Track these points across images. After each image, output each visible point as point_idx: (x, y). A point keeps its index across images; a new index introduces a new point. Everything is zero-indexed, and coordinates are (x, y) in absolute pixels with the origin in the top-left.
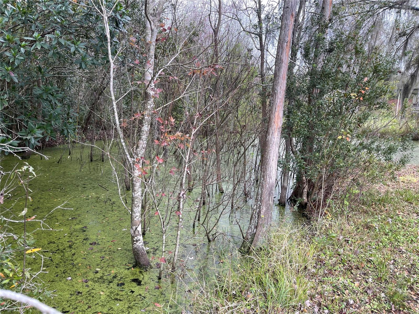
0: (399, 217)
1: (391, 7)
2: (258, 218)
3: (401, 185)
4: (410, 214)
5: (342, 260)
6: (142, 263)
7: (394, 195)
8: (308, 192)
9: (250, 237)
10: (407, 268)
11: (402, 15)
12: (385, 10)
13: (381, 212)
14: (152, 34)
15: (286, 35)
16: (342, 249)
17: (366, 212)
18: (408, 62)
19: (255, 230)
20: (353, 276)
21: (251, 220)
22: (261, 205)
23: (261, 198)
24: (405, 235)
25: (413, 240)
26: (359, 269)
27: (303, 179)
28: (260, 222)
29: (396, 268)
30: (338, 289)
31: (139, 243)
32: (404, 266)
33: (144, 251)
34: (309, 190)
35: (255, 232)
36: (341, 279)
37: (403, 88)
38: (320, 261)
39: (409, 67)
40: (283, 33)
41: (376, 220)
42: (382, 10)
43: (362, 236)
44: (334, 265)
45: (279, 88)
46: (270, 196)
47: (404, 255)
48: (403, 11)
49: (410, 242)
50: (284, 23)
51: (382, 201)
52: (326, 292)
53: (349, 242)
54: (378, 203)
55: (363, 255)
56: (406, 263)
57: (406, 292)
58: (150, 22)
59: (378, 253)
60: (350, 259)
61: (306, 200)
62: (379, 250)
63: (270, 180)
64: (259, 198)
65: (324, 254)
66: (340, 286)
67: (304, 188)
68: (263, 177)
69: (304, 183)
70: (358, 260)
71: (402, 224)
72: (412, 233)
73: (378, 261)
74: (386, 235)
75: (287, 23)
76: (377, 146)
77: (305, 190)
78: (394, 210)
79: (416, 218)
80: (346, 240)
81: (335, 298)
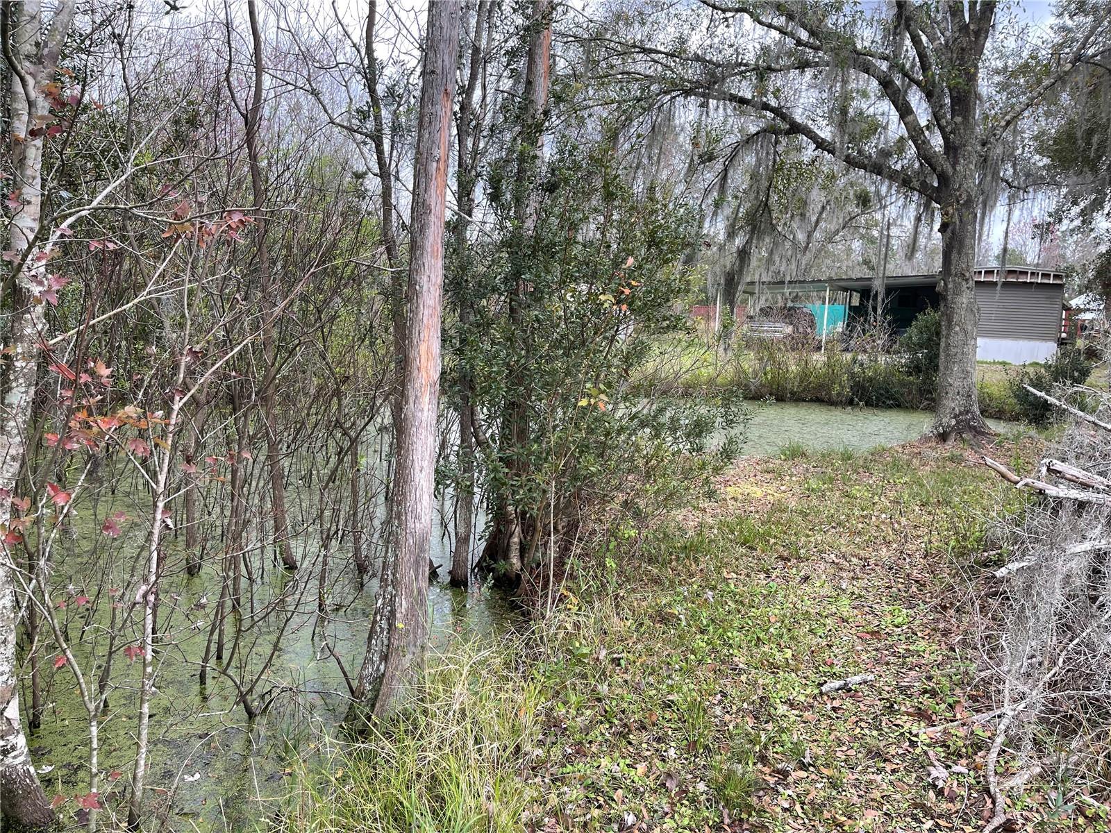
0: (728, 585)
1: (687, 93)
2: (388, 633)
3: (731, 507)
4: (752, 575)
5: (606, 712)
6: (25, 820)
7: (716, 532)
8: (521, 542)
9: (368, 687)
10: (751, 708)
11: (711, 113)
12: (674, 97)
13: (691, 576)
14: (29, 114)
15: (433, 142)
16: (607, 683)
17: (657, 581)
18: (731, 221)
19: (382, 667)
20: (631, 750)
21: (370, 638)
22: (395, 596)
23: (394, 575)
24: (743, 627)
25: (761, 636)
26: (645, 728)
27: (506, 512)
28: (396, 643)
29: (728, 712)
30: (598, 791)
31: (15, 757)
32: (745, 705)
33: (32, 781)
34: (525, 538)
35: (382, 671)
36: (605, 762)
37: (722, 281)
38: (552, 725)
39: (733, 232)
40: (427, 136)
41: (678, 599)
42: (669, 97)
43: (651, 643)
44: (587, 730)
45: (425, 279)
46: (419, 566)
47: (743, 678)
48: (712, 103)
49: (754, 642)
50: (426, 110)
51: (692, 550)
52: (570, 806)
53: (623, 662)
54: (683, 556)
55: (654, 692)
56: (748, 697)
57: (752, 769)
58: (22, 80)
59: (687, 681)
60: (625, 705)
61: (519, 564)
62: (690, 671)
63: (417, 525)
64: (390, 577)
65: (565, 703)
66: (603, 782)
67: (512, 535)
68: (399, 518)
69: (511, 522)
70: (643, 705)
71: (737, 601)
72: (759, 622)
73: (686, 700)
74: (702, 632)
75: (433, 111)
76: (672, 418)
77: (516, 540)
78: (718, 570)
79: (765, 582)
80: (613, 660)
81: (592, 819)
